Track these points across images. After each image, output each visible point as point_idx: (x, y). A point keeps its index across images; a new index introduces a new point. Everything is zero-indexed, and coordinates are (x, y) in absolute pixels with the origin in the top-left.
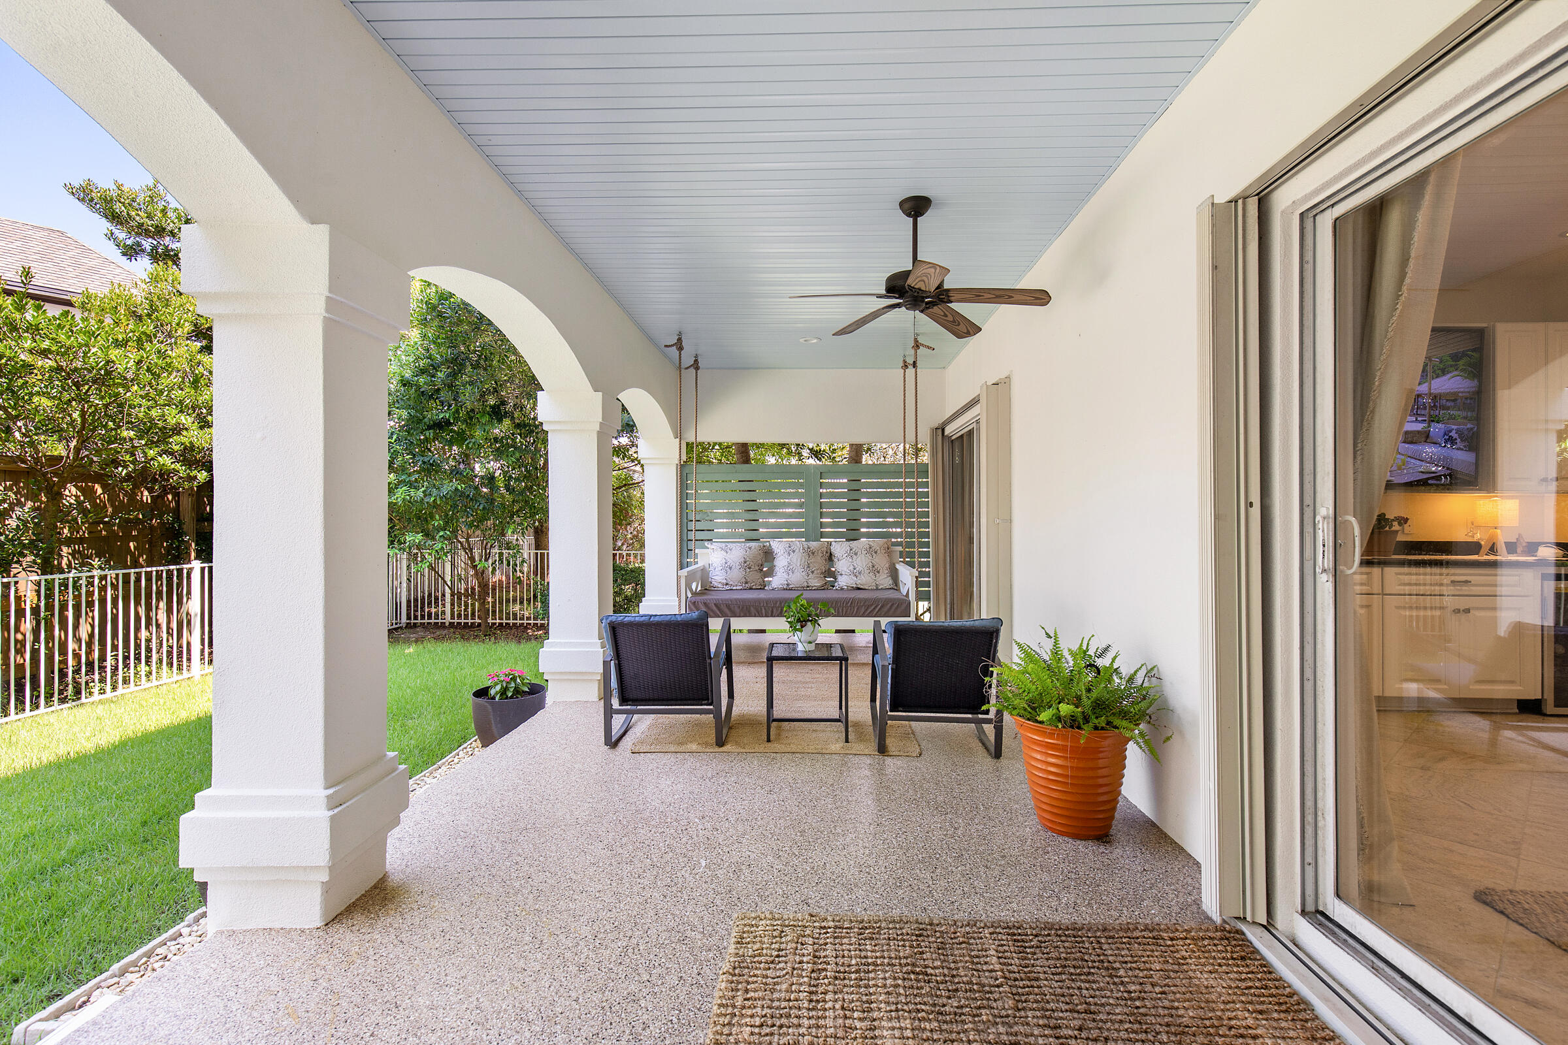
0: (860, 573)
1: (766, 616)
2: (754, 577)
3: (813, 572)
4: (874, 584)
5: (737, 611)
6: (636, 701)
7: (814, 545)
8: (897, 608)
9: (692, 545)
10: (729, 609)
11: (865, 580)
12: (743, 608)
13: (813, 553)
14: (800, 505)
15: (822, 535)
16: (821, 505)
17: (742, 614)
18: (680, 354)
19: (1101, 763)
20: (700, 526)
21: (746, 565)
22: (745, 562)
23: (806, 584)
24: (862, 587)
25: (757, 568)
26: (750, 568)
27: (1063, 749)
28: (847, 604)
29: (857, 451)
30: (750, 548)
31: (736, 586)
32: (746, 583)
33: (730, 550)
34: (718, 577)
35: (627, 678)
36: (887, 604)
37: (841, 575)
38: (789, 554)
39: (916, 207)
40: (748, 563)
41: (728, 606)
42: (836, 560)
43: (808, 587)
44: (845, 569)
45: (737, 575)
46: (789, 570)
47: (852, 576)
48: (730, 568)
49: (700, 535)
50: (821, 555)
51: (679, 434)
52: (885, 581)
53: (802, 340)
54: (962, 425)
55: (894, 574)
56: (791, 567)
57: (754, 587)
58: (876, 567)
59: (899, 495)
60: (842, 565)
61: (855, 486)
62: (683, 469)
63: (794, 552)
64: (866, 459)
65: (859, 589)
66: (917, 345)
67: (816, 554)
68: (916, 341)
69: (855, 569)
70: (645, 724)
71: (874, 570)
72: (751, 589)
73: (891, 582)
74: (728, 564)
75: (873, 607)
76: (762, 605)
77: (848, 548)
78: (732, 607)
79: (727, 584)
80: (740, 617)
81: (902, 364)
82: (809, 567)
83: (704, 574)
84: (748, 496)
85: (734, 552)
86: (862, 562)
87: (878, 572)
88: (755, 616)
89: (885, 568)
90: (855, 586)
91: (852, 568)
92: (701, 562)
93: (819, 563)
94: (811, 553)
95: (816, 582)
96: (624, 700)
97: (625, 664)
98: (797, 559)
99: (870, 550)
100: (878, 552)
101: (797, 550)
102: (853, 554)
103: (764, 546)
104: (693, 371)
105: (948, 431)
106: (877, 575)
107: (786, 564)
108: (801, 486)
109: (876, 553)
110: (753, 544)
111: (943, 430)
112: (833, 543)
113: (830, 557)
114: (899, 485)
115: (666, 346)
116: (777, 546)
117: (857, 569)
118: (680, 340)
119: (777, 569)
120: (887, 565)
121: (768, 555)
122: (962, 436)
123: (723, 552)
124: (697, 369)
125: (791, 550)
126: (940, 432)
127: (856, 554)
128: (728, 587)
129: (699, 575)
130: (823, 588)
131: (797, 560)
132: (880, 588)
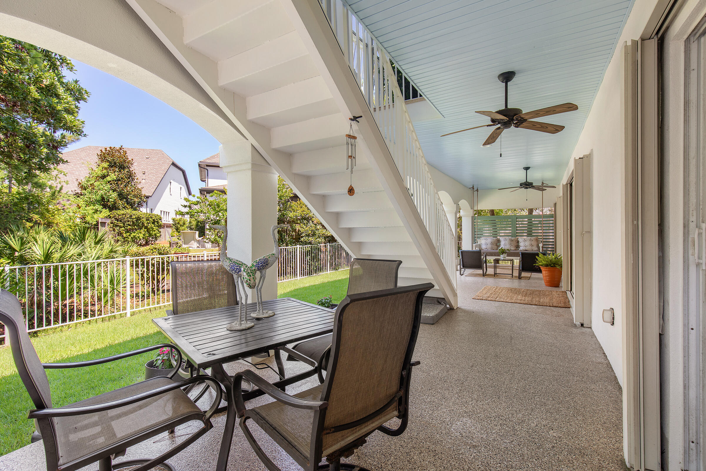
0: (527, 246)
1: (497, 256)
2: (496, 247)
3: (512, 246)
5: (489, 255)
6: (466, 267)
7: (513, 238)
9: (476, 239)
11: (527, 248)
14: (510, 227)
15: (517, 236)
16: (517, 227)
19: (556, 273)
20: (479, 233)
21: (492, 243)
24: (527, 250)
25: (495, 244)
27: (548, 271)
29: (531, 211)
30: (493, 239)
31: (489, 249)
32: (492, 248)
33: (488, 240)
34: (484, 247)
35: (464, 263)
37: (521, 247)
39: (527, 169)
41: (487, 254)
43: (511, 250)
45: (489, 246)
46: (505, 245)
47: (524, 247)
49: (479, 236)
50: (515, 241)
51: (472, 208)
52: (536, 249)
55: (538, 247)
57: (494, 249)
58: (532, 245)
60: (522, 244)
61: (530, 221)
62: (473, 218)
63: (507, 240)
64: (535, 213)
68: (542, 182)
70: (468, 271)
74: (487, 243)
77: (524, 239)
82: (511, 244)
83: (480, 246)
84: (493, 225)
86: (527, 243)
88: (494, 256)
90: (525, 250)
91: (524, 245)
92: (479, 243)
93: (514, 243)
94: (512, 240)
95: (513, 248)
96: (463, 267)
97: (464, 259)
98: (507, 242)
99: (531, 240)
100: (533, 240)
103: (497, 239)
104: (476, 192)
106: (533, 247)
107: (504, 243)
108: (510, 221)
112: (520, 238)
113: (518, 242)
115: (469, 188)
116: (501, 239)
118: (473, 186)
119: (501, 245)
120: (536, 244)
121: (499, 241)
123: (485, 240)
124: (478, 191)
125: (505, 240)
127: (526, 241)
128: (486, 249)
129: (478, 246)
130: (515, 250)
132: (533, 250)
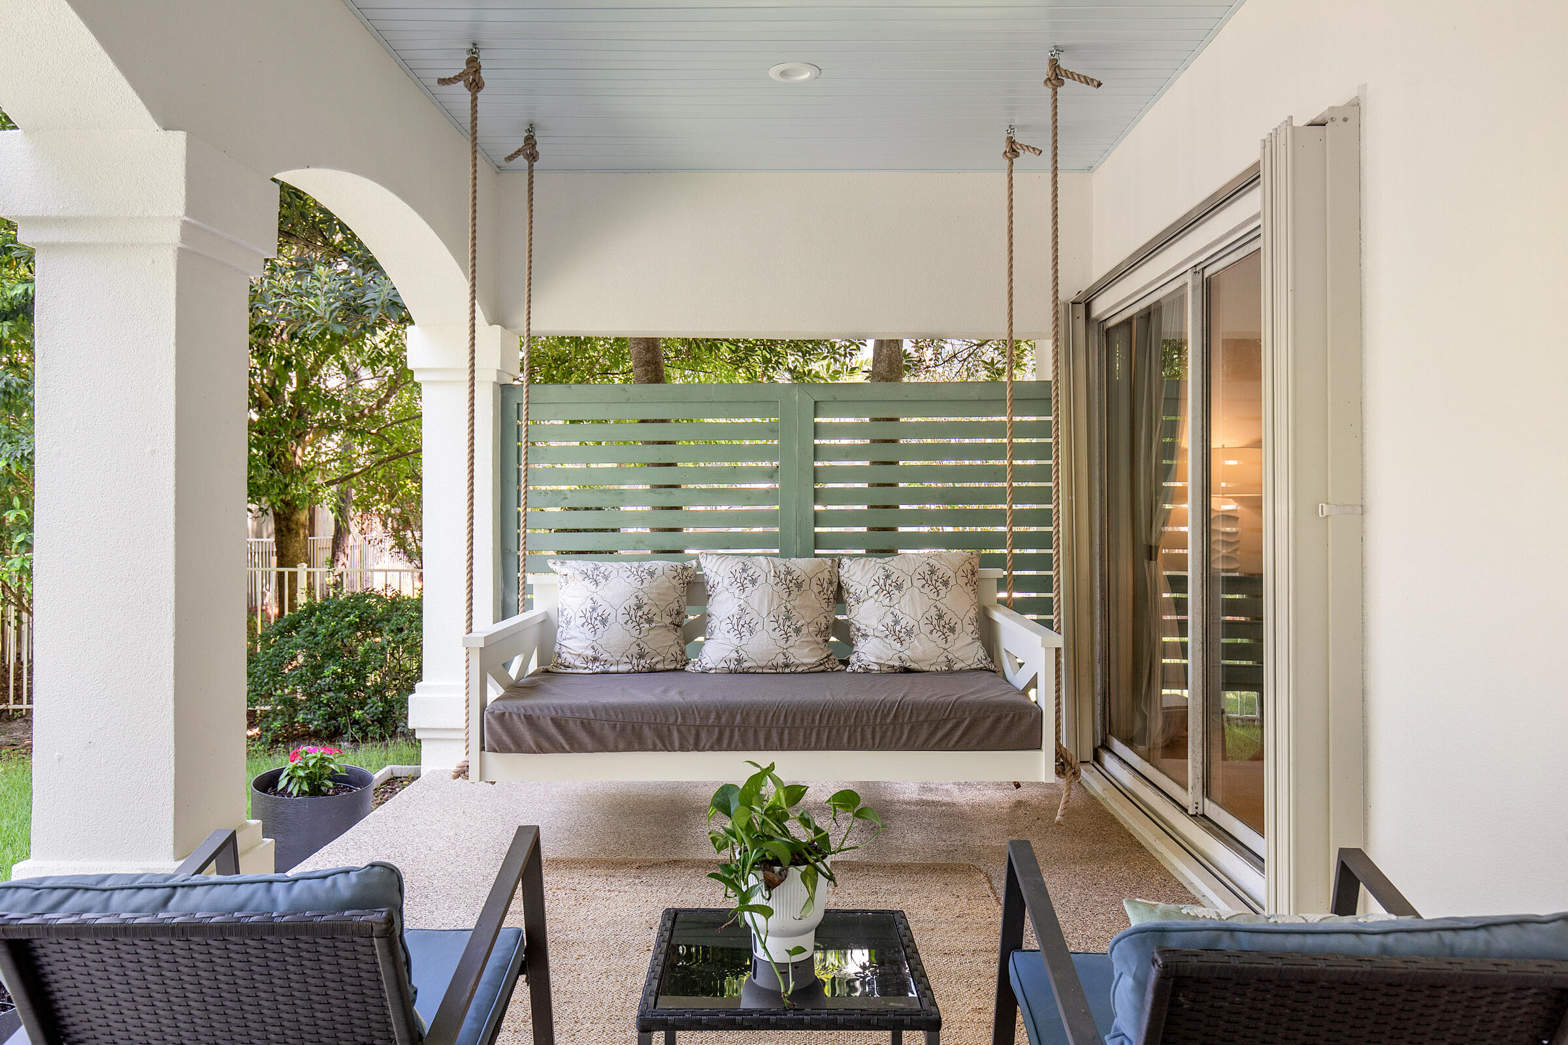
0: (909, 633)
1: (683, 748)
2: (663, 643)
3: (798, 631)
4: (942, 659)
5: (610, 735)
7: (801, 565)
8: (1009, 728)
9: (525, 564)
10: (591, 732)
11: (922, 649)
12: (623, 729)
13: (799, 586)
14: (771, 475)
15: (821, 542)
16: (816, 475)
17: (621, 745)
18: (474, 100)
21: (640, 614)
22: (639, 607)
23: (781, 660)
24: (914, 666)
25: (668, 620)
26: (649, 621)
28: (884, 717)
30: (651, 574)
31: (618, 663)
32: (641, 656)
33: (606, 578)
34: (575, 643)
36: (985, 718)
37: (865, 636)
38: (743, 588)
40: (645, 609)
41: (586, 725)
42: (851, 601)
43: (787, 666)
44: (874, 622)
45: (618, 638)
46: (743, 625)
47: (890, 640)
48: (604, 622)
50: (816, 589)
52: (969, 652)
53: (774, 72)
54: (1144, 288)
55: (988, 634)
56: (748, 619)
57: (659, 666)
58: (946, 618)
59: (996, 451)
60: (867, 613)
61: (886, 431)
63: (753, 582)
65: (907, 670)
66: (1057, 77)
67: (805, 586)
69: (896, 622)
71: (943, 625)
72: (652, 671)
73: (981, 653)
74: (600, 611)
75: (949, 726)
76: (672, 720)
77: (881, 573)
78: (596, 726)
79: (595, 659)
80: (617, 751)
81: (1004, 147)
82: (788, 618)
83: (545, 633)
84: (659, 454)
85: (613, 582)
86: (913, 606)
87: (952, 630)
88: (655, 749)
89: (967, 620)
90: (897, 664)
91: (889, 620)
92: (539, 608)
93: (811, 609)
94: (793, 584)
95: (805, 655)
98: (761, 599)
99: (933, 578)
100: (952, 582)
101: (761, 580)
102: (891, 586)
103: (685, 568)
105: (1101, 307)
106: (951, 637)
107: (735, 610)
108: (771, 429)
109: (946, 583)
110: (661, 565)
111: (1088, 307)
112: (845, 561)
113: (838, 595)
114: (996, 430)
115: (443, 81)
117: (903, 623)
118: (473, 63)
119: (714, 622)
120: (972, 614)
121: (695, 587)
122: (1128, 322)
123: (587, 581)
125: (746, 580)
126: (1081, 309)
127: (899, 587)
128: (593, 669)
129: (531, 636)
130: (821, 668)
131: (761, 602)
132: (956, 667)
